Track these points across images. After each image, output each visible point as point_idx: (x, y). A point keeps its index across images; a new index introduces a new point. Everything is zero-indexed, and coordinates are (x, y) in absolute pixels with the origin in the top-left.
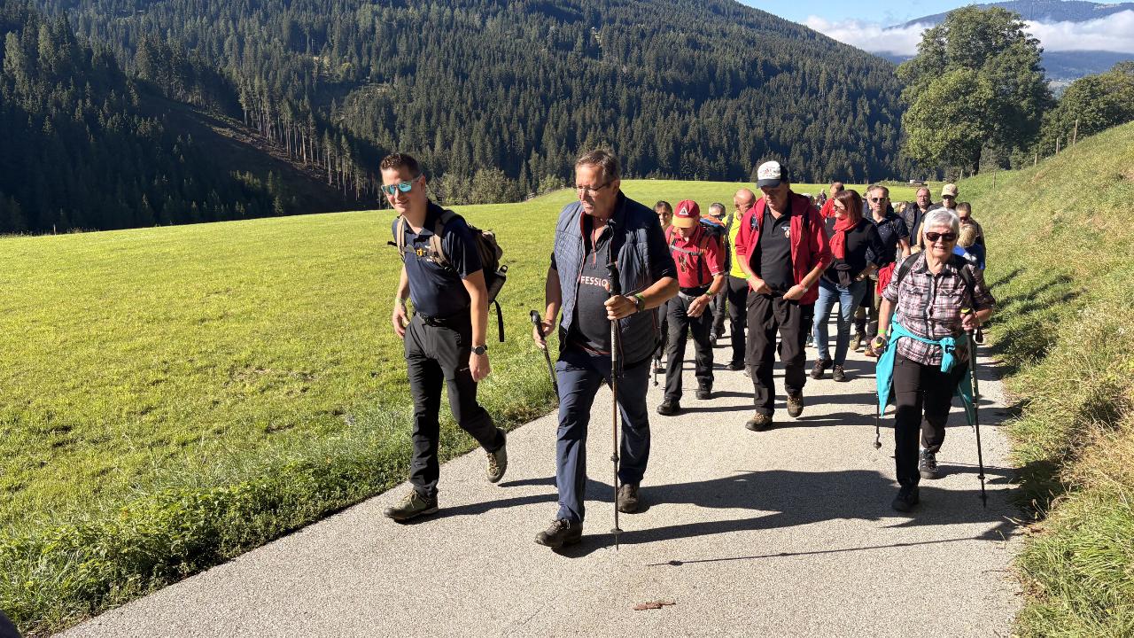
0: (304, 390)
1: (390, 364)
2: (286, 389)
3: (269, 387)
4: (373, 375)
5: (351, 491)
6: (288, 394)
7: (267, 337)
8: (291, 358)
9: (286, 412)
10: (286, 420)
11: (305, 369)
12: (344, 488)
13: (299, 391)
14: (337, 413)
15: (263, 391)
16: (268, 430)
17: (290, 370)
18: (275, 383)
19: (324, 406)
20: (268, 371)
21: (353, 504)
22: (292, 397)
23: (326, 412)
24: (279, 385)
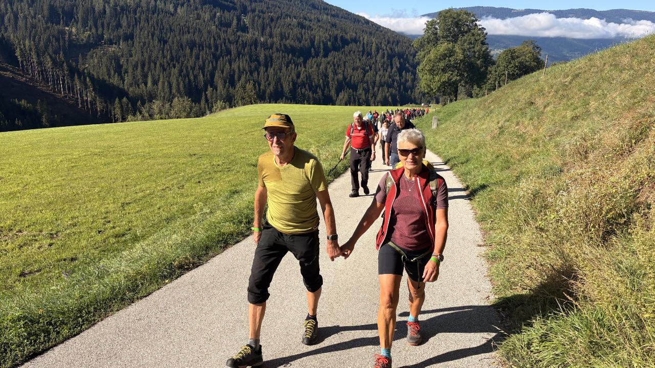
0: (50, 245)
1: (111, 225)
2: (37, 245)
3: (25, 244)
4: (99, 232)
5: (53, 335)
6: (39, 248)
7: (26, 209)
8: (43, 224)
9: (35, 261)
10: (36, 267)
11: (52, 230)
13: (46, 246)
14: (73, 260)
15: (21, 247)
16: (23, 274)
17: (41, 231)
18: (30, 241)
19: (64, 256)
20: (25, 233)
22: (42, 250)
23: (65, 260)
24: (33, 242)
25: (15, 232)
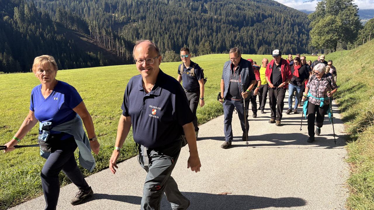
0: (110, 123)
2: (104, 122)
3: (99, 122)
5: (125, 155)
7: (98, 105)
8: (106, 113)
9: (104, 130)
10: (105, 132)
11: (110, 116)
12: (123, 154)
13: (108, 123)
15: (97, 123)
16: (99, 136)
17: (106, 116)
20: (98, 116)
21: (127, 159)
22: (106, 125)
24: (102, 121)
25: (94, 116)
